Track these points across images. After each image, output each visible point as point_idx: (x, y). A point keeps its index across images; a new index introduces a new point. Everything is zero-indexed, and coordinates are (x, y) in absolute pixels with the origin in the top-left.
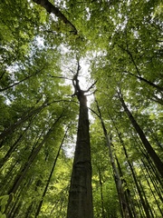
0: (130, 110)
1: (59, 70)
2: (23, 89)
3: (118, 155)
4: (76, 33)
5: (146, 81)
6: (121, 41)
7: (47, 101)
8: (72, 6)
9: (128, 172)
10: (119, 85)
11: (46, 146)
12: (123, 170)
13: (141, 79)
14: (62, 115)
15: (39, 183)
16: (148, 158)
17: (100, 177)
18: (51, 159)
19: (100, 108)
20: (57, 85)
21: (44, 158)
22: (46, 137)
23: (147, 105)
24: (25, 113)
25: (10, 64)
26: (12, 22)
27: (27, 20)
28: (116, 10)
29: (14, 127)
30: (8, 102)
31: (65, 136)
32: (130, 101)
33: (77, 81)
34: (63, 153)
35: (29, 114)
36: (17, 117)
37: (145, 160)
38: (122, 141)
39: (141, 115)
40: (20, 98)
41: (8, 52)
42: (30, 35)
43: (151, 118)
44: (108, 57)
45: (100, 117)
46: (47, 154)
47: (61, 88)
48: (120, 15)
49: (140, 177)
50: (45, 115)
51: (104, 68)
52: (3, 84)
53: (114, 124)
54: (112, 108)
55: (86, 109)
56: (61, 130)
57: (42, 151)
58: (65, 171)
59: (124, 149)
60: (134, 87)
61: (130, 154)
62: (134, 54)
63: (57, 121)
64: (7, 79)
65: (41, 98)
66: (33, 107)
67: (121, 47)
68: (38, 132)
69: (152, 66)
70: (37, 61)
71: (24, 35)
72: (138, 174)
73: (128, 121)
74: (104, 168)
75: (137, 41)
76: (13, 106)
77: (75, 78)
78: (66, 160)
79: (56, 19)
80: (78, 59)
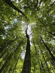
0: (45, 42)
1: (21, 28)
2: (9, 34)
3: (41, 59)
4: (27, 18)
5: (49, 32)
6: (40, 20)
7: (16, 38)
8: (26, 11)
9: (45, 66)
10: (40, 33)
11: (15, 54)
12: (43, 65)
13: (48, 32)
14: (21, 43)
15: (11, 69)
16: (52, 60)
17: (35, 68)
18: (16, 59)
19: (34, 41)
20: (20, 33)
21: (13, 59)
22: (15, 51)
23: (50, 40)
24: (9, 42)
25: (6, 26)
26: (8, 15)
27: (12, 14)
28: (39, 12)
29: (4, 47)
30: (3, 38)
31: (22, 51)
32: (44, 39)
33: (27, 32)
34: (21, 57)
35: (10, 42)
36: (6, 43)
37: (51, 61)
38: (42, 53)
39: (48, 44)
40: (8, 37)
41: (6, 23)
42: (13, 18)
43: (52, 45)
44: (37, 25)
45: (34, 44)
46: (15, 57)
47: (21, 34)
48: (40, 14)
49: (50, 68)
50: (15, 43)
51: (35, 28)
52: (3, 32)
53: (39, 47)
54: (38, 41)
55: (29, 41)
56: (20, 48)
57: (13, 56)
58: (21, 64)
59: (43, 56)
60: (45, 34)
61: (46, 58)
62: (45, 24)
63: (19, 45)
64: (4, 31)
65: (14, 37)
66: (11, 40)
67: (41, 22)
68: (12, 49)
69: (51, 28)
70: (14, 26)
71: (11, 18)
72: (49, 67)
73: (44, 46)
74: (36, 64)
75: (45, 20)
76: (5, 39)
77: (26, 31)
78: (22, 60)
79: (21, 14)
80: (27, 25)
